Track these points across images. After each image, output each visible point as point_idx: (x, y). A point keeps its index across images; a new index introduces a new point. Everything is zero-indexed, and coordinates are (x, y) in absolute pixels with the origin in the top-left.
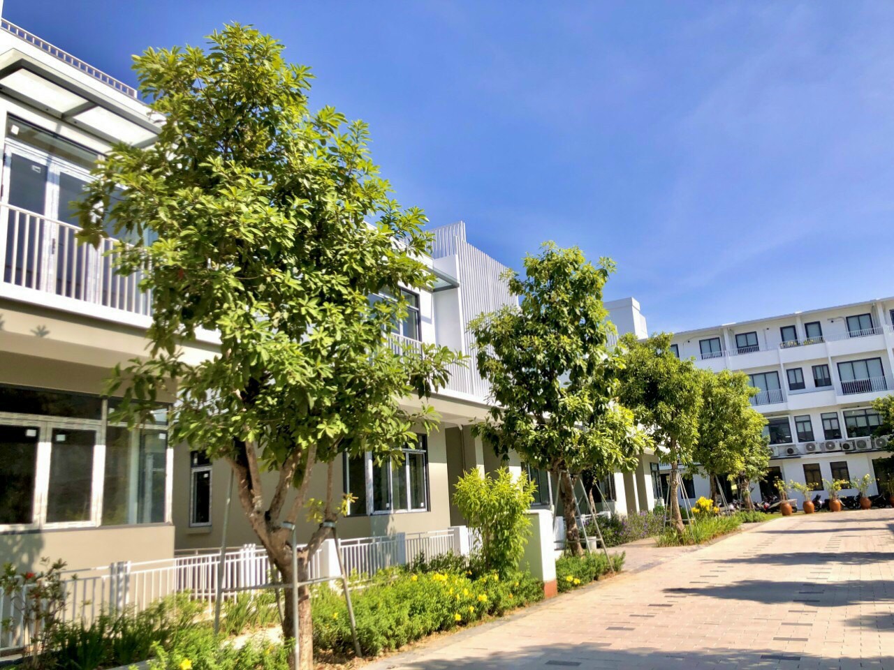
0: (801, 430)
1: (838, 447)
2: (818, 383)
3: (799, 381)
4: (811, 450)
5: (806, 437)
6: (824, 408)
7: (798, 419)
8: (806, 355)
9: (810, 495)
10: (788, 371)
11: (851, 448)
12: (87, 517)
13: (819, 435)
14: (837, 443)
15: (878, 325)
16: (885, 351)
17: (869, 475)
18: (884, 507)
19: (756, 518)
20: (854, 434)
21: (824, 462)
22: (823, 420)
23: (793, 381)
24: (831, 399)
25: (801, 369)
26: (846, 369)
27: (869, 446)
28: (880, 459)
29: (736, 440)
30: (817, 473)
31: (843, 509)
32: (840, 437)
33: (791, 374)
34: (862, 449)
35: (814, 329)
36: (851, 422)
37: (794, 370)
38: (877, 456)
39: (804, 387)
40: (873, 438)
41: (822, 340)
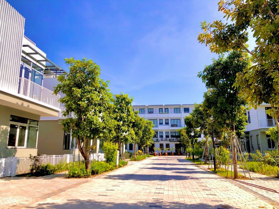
0: (160, 135)
1: (168, 140)
2: (166, 124)
3: (162, 122)
4: (162, 140)
5: (162, 137)
6: (166, 130)
7: (160, 132)
8: (164, 116)
9: (160, 151)
10: (159, 119)
11: (171, 140)
12: (24, 146)
13: (164, 136)
14: (168, 139)
15: (181, 111)
16: (182, 117)
17: (174, 148)
18: (176, 155)
19: (149, 156)
20: (172, 137)
21: (165, 143)
22: (166, 133)
23: (160, 122)
24: (168, 128)
25: (162, 119)
26: (173, 121)
27: (175, 140)
28: (177, 144)
29: (148, 137)
30: (162, 146)
31: (167, 155)
32: (169, 137)
33: (160, 120)
34: (173, 141)
35: (167, 110)
36: (172, 134)
37: (161, 119)
38: (176, 143)
39: (162, 124)
40: (176, 138)
41: (168, 113)
